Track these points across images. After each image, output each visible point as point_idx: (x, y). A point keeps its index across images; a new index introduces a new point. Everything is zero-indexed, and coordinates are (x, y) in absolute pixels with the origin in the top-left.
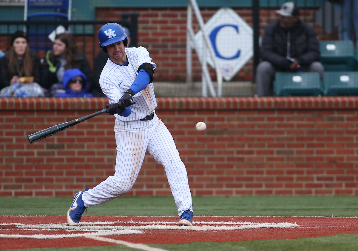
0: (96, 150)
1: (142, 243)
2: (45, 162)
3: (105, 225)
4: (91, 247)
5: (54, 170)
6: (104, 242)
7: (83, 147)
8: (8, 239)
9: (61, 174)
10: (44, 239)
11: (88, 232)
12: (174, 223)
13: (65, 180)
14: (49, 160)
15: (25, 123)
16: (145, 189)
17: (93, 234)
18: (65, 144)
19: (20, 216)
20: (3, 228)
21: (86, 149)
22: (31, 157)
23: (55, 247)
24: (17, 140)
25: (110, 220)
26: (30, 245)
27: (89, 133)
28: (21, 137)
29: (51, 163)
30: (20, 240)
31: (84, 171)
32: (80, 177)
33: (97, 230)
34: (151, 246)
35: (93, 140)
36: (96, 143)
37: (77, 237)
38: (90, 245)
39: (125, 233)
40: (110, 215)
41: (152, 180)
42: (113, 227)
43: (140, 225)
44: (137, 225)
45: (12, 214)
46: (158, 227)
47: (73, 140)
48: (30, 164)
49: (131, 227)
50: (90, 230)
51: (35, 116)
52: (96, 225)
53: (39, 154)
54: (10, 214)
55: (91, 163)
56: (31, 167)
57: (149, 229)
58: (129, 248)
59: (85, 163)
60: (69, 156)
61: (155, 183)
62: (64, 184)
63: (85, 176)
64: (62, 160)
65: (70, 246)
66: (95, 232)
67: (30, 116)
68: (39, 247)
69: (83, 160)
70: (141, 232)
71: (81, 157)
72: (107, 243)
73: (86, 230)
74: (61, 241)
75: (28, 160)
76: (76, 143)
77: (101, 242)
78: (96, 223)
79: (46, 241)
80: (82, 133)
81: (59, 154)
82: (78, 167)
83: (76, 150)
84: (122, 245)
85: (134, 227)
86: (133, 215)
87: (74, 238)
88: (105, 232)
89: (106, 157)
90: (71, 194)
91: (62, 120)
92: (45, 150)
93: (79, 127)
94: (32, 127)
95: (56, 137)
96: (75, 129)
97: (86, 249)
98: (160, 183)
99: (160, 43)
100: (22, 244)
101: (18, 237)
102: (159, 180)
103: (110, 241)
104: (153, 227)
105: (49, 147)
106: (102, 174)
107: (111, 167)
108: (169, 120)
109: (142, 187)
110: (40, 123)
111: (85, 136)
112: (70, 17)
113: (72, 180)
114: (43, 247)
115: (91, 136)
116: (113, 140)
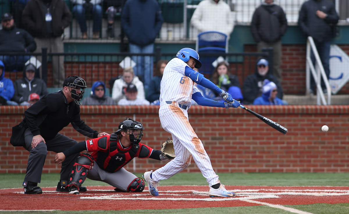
0: (244, 141)
3: (253, 192)
5: (216, 154)
6: (253, 203)
7: (236, 139)
8: (188, 201)
9: (221, 157)
10: (212, 201)
11: (241, 197)
12: (300, 191)
13: (224, 161)
14: (213, 148)
16: (278, 168)
17: (245, 198)
18: (224, 137)
19: (195, 186)
21: (238, 141)
23: (220, 206)
25: (256, 188)
26: (203, 205)
27: (240, 130)
31: (237, 155)
32: (234, 159)
33: (248, 195)
34: (285, 206)
35: (242, 134)
36: (245, 136)
37: (235, 200)
38: (244, 206)
39: (267, 197)
40: (256, 185)
41: (283, 161)
42: (259, 193)
43: (277, 192)
44: (275, 192)
45: (189, 184)
46: (290, 193)
47: (229, 134)
49: (271, 193)
50: (244, 195)
51: (204, 118)
53: (206, 143)
55: (241, 150)
57: (283, 195)
59: (237, 150)
60: (227, 145)
61: (285, 163)
62: (223, 164)
63: (237, 159)
64: (221, 148)
65: (230, 206)
67: (200, 118)
68: (209, 207)
69: (235, 148)
70: (278, 197)
71: (235, 145)
72: (255, 204)
74: (223, 203)
76: (231, 136)
77: (251, 203)
78: (247, 190)
80: (235, 130)
81: (220, 143)
82: (232, 152)
83: (231, 141)
84: (266, 205)
86: (271, 185)
87: (233, 201)
88: (253, 197)
89: (252, 146)
90: (227, 171)
91: (222, 121)
92: (210, 141)
93: (233, 125)
94: (201, 125)
95: (217, 132)
96: (231, 127)
97: (241, 208)
98: (288, 163)
99: (288, 68)
100: (198, 205)
101: (194, 200)
102: (287, 161)
103: (257, 203)
104: (286, 193)
105: (213, 139)
106: (249, 157)
107: (255, 152)
108: (295, 121)
109: (276, 166)
110: (206, 123)
111: (238, 131)
112: (227, 50)
113: (228, 162)
114: (212, 207)
115: (241, 132)
116: (256, 134)
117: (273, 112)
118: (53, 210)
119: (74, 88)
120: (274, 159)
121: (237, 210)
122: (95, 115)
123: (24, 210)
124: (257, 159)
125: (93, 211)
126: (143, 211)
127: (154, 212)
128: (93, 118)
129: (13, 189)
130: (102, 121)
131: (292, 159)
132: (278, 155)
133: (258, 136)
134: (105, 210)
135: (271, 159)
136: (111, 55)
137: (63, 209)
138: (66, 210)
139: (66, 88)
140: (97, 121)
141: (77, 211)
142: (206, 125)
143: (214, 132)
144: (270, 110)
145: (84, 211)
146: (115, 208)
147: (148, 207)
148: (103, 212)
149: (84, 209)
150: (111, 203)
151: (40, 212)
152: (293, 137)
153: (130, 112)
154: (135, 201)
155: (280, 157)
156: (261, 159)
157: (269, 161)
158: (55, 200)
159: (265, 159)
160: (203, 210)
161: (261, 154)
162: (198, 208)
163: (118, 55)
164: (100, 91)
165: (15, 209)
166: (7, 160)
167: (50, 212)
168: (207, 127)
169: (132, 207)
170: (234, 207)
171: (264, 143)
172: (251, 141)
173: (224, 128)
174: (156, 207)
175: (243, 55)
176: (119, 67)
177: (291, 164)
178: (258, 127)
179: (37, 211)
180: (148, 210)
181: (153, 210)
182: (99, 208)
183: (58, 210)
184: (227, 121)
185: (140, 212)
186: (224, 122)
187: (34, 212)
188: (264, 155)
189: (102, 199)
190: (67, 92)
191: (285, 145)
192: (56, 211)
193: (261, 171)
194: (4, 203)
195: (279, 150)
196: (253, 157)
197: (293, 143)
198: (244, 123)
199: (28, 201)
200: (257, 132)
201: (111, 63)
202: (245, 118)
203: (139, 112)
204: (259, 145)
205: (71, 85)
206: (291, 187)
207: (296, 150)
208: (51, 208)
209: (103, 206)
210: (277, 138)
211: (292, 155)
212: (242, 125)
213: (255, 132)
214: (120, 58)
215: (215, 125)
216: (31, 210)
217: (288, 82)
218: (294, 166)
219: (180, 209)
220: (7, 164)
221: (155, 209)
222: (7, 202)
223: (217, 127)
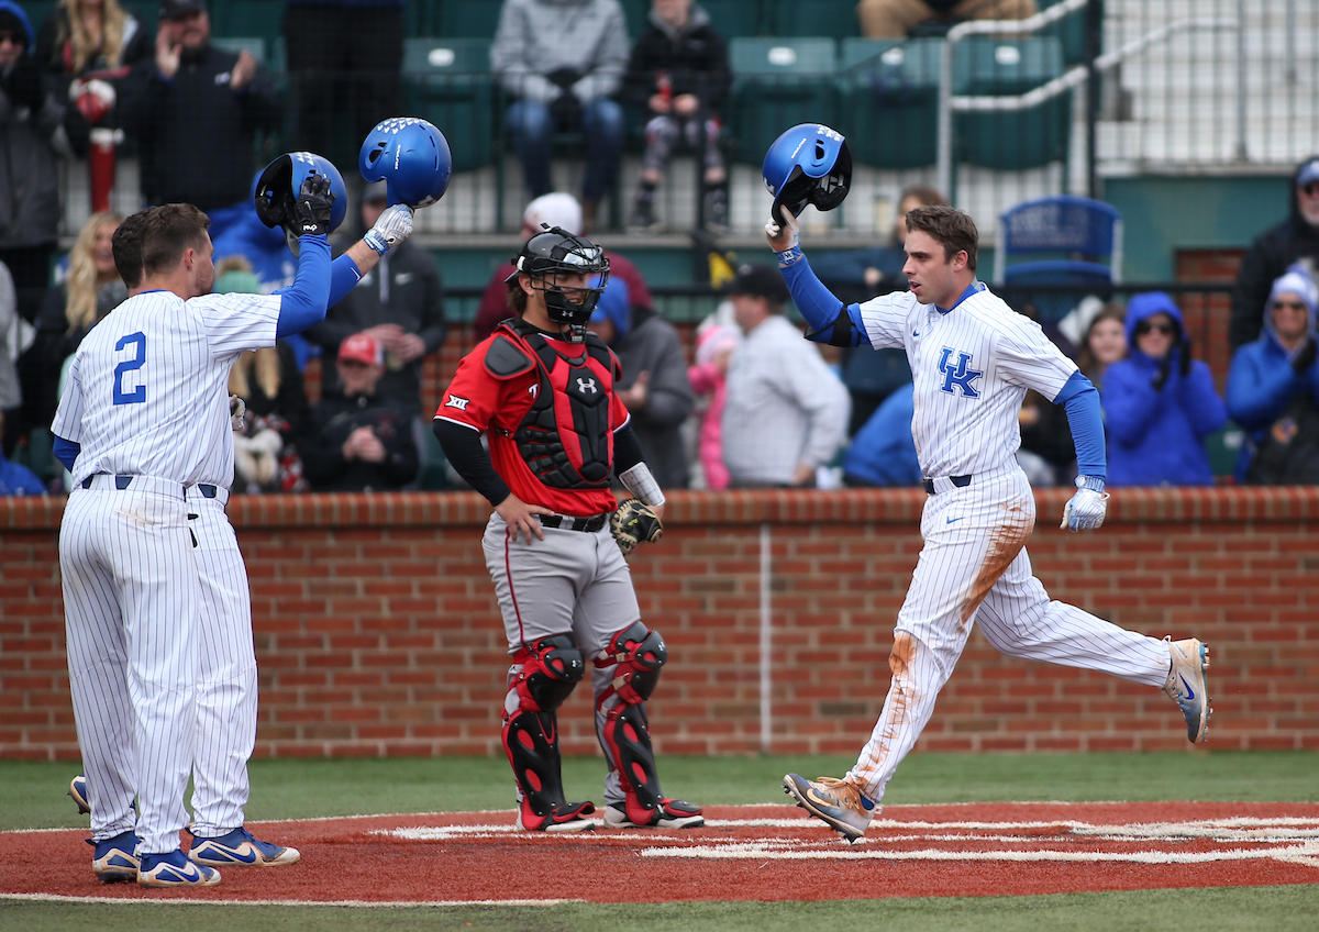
0: (1194, 627)
7: (1160, 618)
18: (1115, 612)
21: (1168, 626)
27: (1177, 582)
35: (1186, 601)
36: (1195, 608)
37: (1254, 860)
47: (1133, 601)
56: (1022, 674)
76: (1142, 608)
80: (1158, 583)
90: (1128, 743)
91: (1105, 548)
93: (1150, 565)
95: (1088, 594)
96: (1140, 573)
107: (1235, 671)
111: (1167, 590)
112: (1116, 273)
113: (1132, 708)
115: (1182, 591)
116: (1240, 600)
120: (1310, 696)
133: (1249, 607)
142: (1042, 566)
153: (746, 516)
168: (1046, 575)
171: (1271, 636)
172: (1221, 626)
173: (1113, 576)
175: (1175, 290)
178: (1247, 572)
184: (1124, 548)
186: (1114, 555)
193: (1257, 745)
198: (1194, 557)
200: (1246, 591)
202: (1196, 536)
203: (784, 515)
204: (1249, 644)
212: (1185, 565)
213: (1234, 591)
215: (1079, 566)
223: (1088, 574)
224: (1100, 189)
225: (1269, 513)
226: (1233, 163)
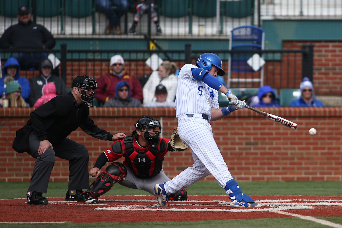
0: (282, 146)
1: (311, 216)
2: (244, 155)
3: (285, 202)
4: (273, 218)
5: (251, 161)
6: (283, 215)
7: (272, 144)
8: (212, 212)
9: (256, 164)
10: (239, 212)
11: (272, 207)
12: (336, 201)
14: (247, 154)
15: (229, 126)
17: (275, 209)
18: (259, 142)
19: (223, 195)
20: (209, 204)
21: (274, 146)
22: (233, 151)
23: (246, 218)
24: (224, 139)
25: (289, 198)
26: (228, 217)
27: (277, 134)
28: (226, 136)
29: (248, 156)
30: (221, 213)
31: (273, 162)
32: (270, 166)
33: (279, 206)
34: (317, 218)
35: (279, 139)
36: (282, 141)
37: (263, 211)
38: (272, 217)
39: (299, 208)
40: (290, 194)
41: (324, 169)
42: (290, 204)
43: (311, 202)
44: (308, 202)
45: (217, 194)
46: (324, 204)
47: (265, 139)
48: (233, 156)
49: (304, 204)
50: (274, 206)
51: (237, 120)
52: (279, 202)
53: (240, 149)
54: (215, 194)
55: (278, 156)
56: (233, 159)
57: (317, 206)
58: (301, 219)
59: (274, 156)
60: (262, 151)
61: (326, 171)
63: (274, 166)
64: (256, 154)
65: (258, 218)
66: (277, 207)
67: (233, 121)
68: (234, 218)
69: (272, 154)
70: (311, 208)
71: (271, 151)
73: (270, 206)
74: (251, 214)
75: (231, 154)
76: (267, 141)
77: (281, 214)
78: (278, 201)
79: (240, 214)
80: (272, 134)
81: (255, 149)
82: (268, 159)
83: (267, 147)
84: (296, 217)
85: (307, 204)
87: (261, 212)
88: (284, 207)
89: (289, 152)
90: (263, 179)
91: (257, 124)
92: (244, 146)
93: (269, 129)
94: (234, 129)
95: (252, 137)
96: (267, 131)
97: (269, 220)
98: (329, 171)
99: (331, 66)
100: (222, 216)
101: (219, 211)
102: (328, 169)
103: (287, 214)
104: (321, 204)
105: (247, 144)
106: (286, 164)
107: (293, 159)
108: (336, 124)
109: (316, 174)
110: (240, 126)
111: (274, 136)
112: (263, 47)
113: (264, 169)
114: (238, 218)
115: (278, 136)
116: (294, 139)
117: (312, 114)
118: (63, 222)
119: (84, 89)
120: (314, 166)
121: (264, 223)
122: (118, 117)
123: (32, 223)
124: (296, 166)
125: (108, 223)
126: (161, 223)
127: (174, 224)
128: (116, 121)
129: (23, 199)
130: (126, 124)
131: (334, 166)
132: (318, 162)
133: (297, 141)
134: (120, 222)
135: (311, 166)
136: (137, 52)
137: (75, 221)
138: (78, 222)
139: (75, 89)
140: (120, 124)
141: (89, 223)
142: (239, 129)
143: (248, 136)
144: (310, 112)
145: (97, 223)
146: (132, 220)
147: (167, 219)
148: (118, 225)
149: (98, 221)
150: (128, 215)
151: (49, 224)
152: (334, 142)
153: (156, 114)
154: (155, 212)
155: (321, 164)
156: (299, 166)
157: (308, 169)
158: (67, 211)
159: (303, 166)
160: (227, 222)
161: (300, 161)
162: (222, 220)
163: (144, 52)
164: (124, 91)
165: (23, 221)
166: (22, 168)
167: (61, 224)
168: (240, 131)
169: (150, 219)
170: (261, 219)
171: (303, 149)
172: (289, 146)
173: (259, 132)
174: (176, 219)
175: (281, 52)
176: (145, 65)
177: (333, 172)
179: (46, 224)
180: (167, 222)
181: (173, 222)
182: (115, 220)
183: (69, 222)
184: (262, 124)
185: (158, 225)
186: (259, 126)
187: (43, 224)
188: (303, 162)
189: (118, 209)
190: (76, 93)
191: (326, 151)
192: (67, 223)
193: (299, 179)
194: (11, 214)
195: (319, 156)
196: (291, 164)
197: (335, 149)
198: (281, 127)
199: (38, 212)
200: (296, 136)
201: (137, 60)
203: (167, 114)
204: (297, 151)
205: (81, 86)
206: (328, 197)
207: (337, 156)
208: (62, 220)
209: (119, 217)
210: (317, 144)
211: (333, 162)
212: (279, 129)
213: (292, 136)
214: (146, 55)
215: (249, 129)
216: (40, 222)
217: (330, 81)
218: (335, 174)
219: (202, 222)
220: (22, 172)
221: (175, 220)
222: (15, 213)
223: (252, 131)
224: (261, 23)
225: (303, 115)
226: (298, 16)
